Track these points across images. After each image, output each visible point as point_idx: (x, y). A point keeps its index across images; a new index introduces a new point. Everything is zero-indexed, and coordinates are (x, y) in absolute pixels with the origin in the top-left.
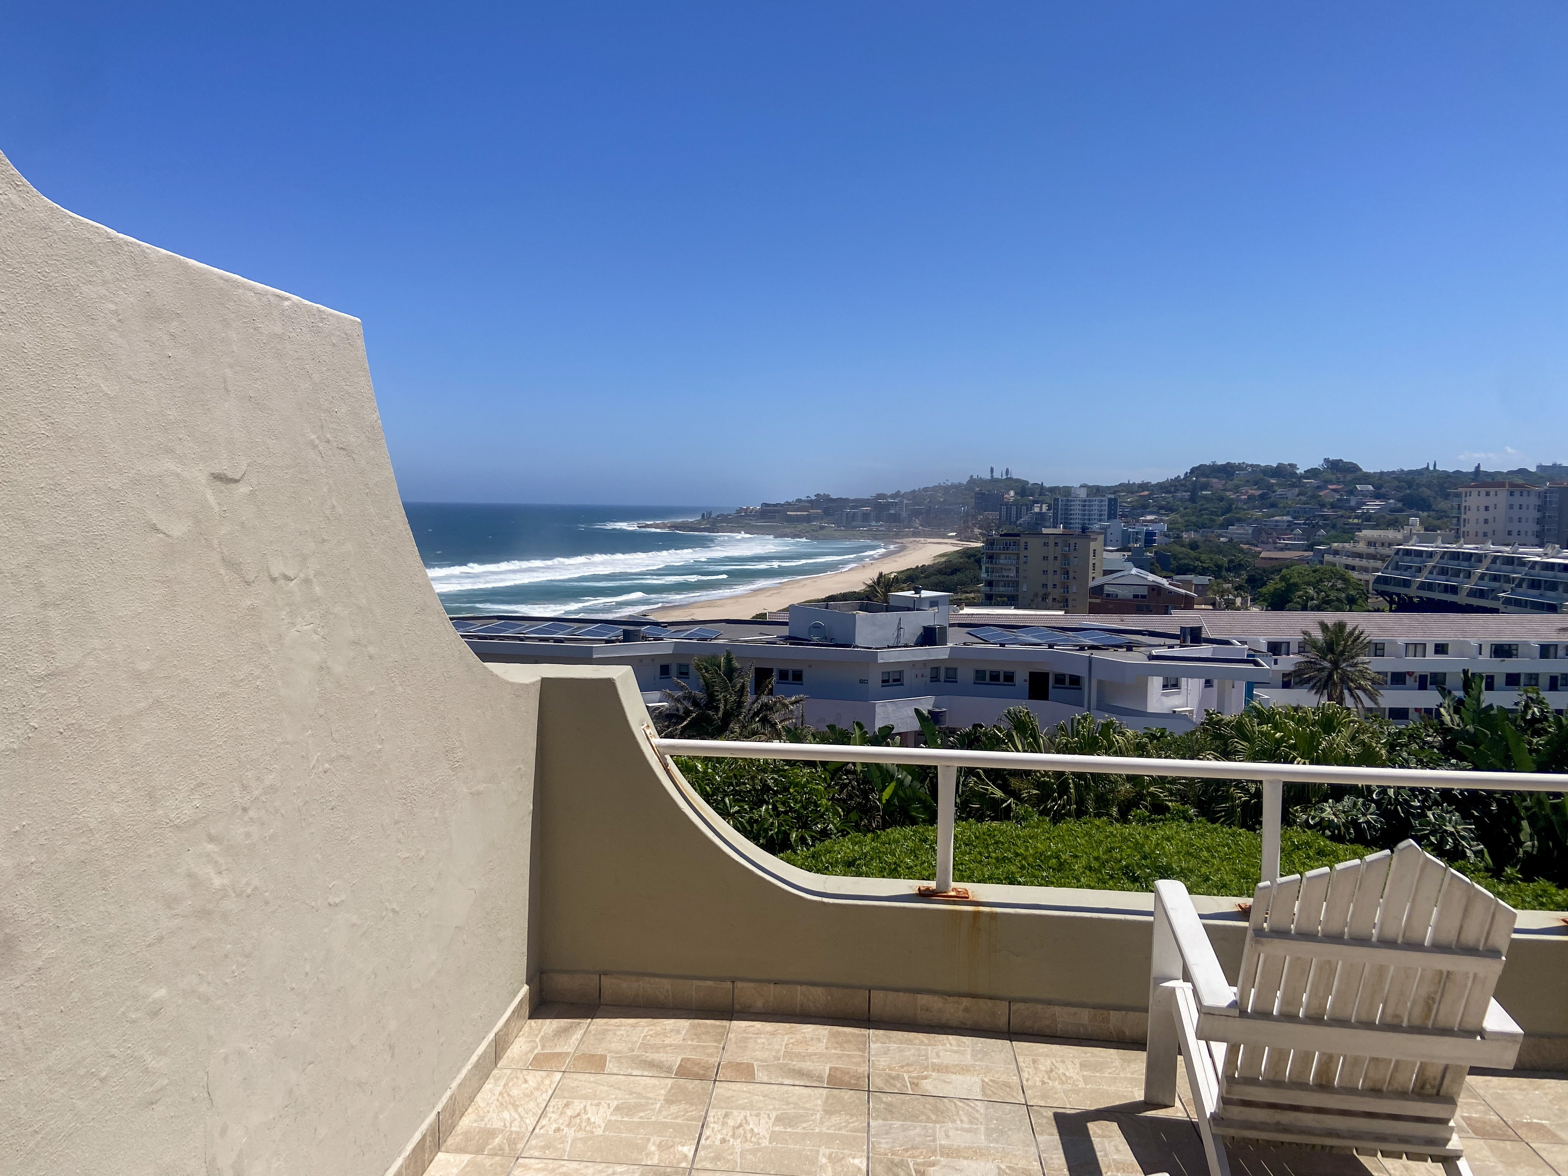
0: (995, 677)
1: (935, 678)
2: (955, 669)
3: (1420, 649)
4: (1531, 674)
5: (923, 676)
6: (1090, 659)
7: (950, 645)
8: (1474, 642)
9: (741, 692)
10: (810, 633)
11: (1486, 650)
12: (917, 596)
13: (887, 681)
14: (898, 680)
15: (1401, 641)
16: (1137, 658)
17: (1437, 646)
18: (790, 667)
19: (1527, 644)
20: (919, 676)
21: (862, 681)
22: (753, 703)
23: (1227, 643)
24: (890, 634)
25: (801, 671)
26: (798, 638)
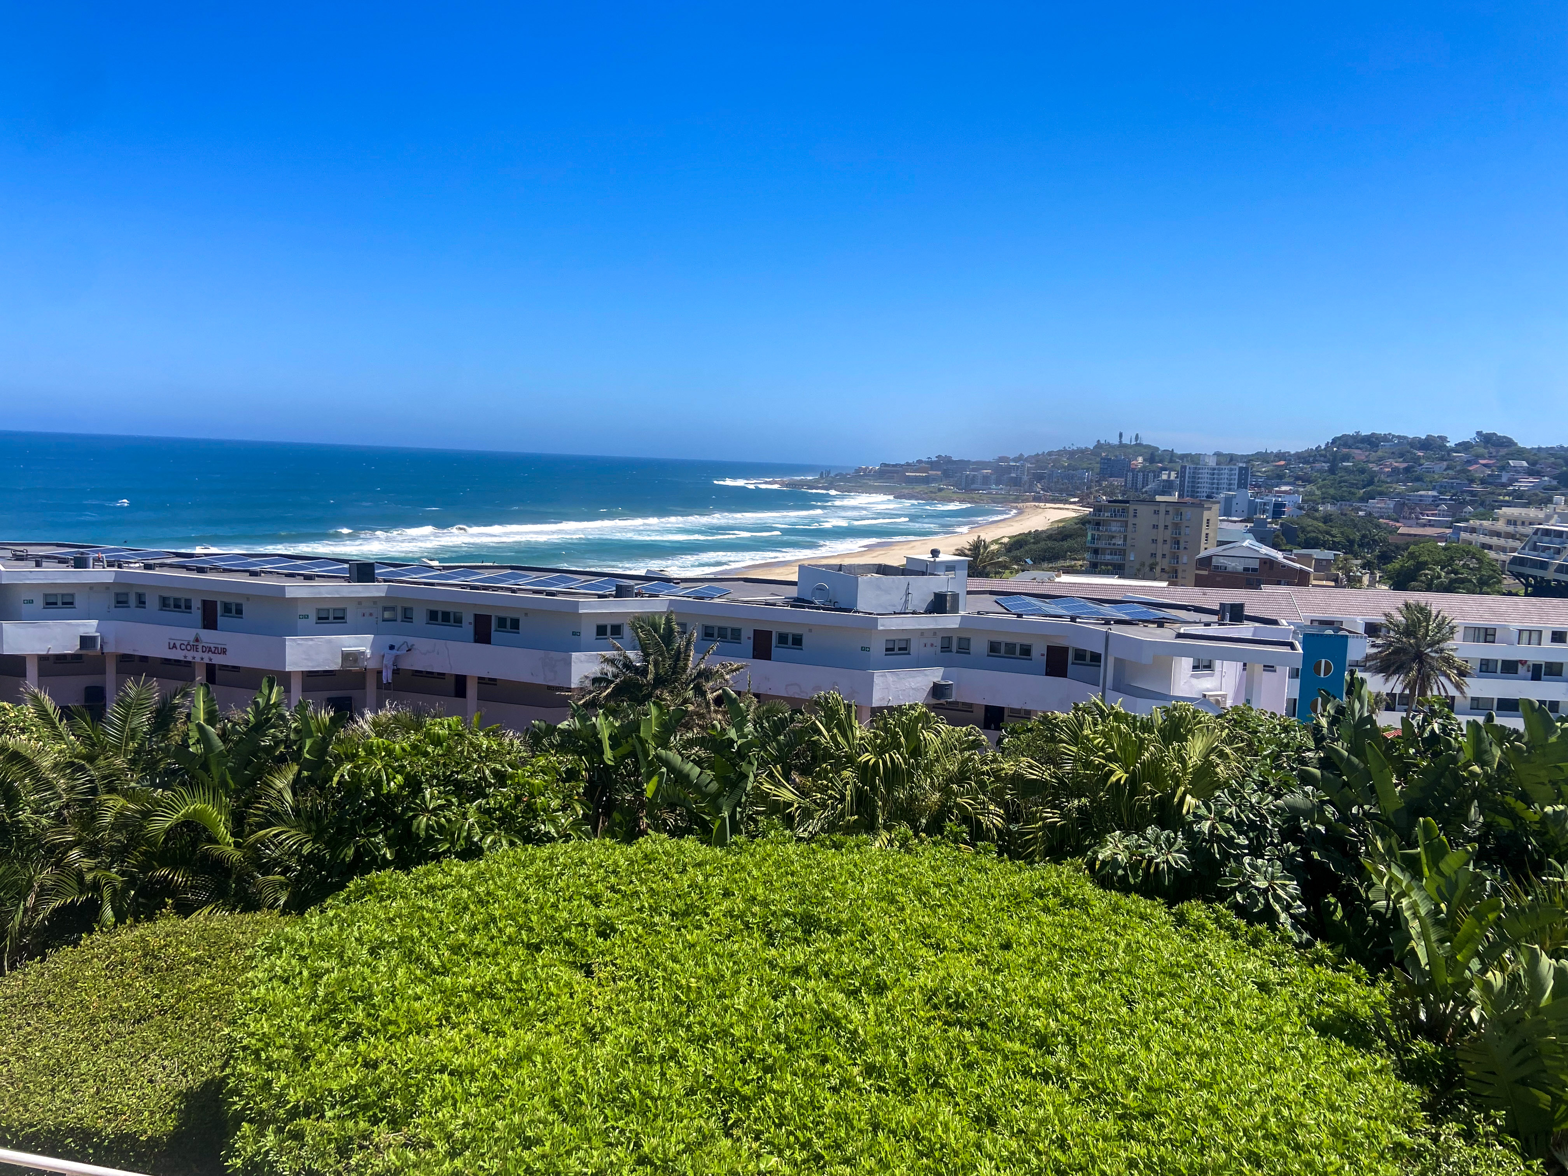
0: (1010, 647)
1: (946, 649)
2: (969, 640)
3: (1535, 636)
5: (932, 645)
6: (1107, 636)
9: (679, 657)
10: (813, 595)
12: (933, 559)
13: (893, 649)
14: (905, 649)
15: (1515, 625)
16: (1165, 635)
17: (1554, 633)
18: (790, 630)
20: (928, 645)
21: (863, 649)
23: (1274, 622)
24: (896, 600)
25: (801, 636)
26: (803, 601)
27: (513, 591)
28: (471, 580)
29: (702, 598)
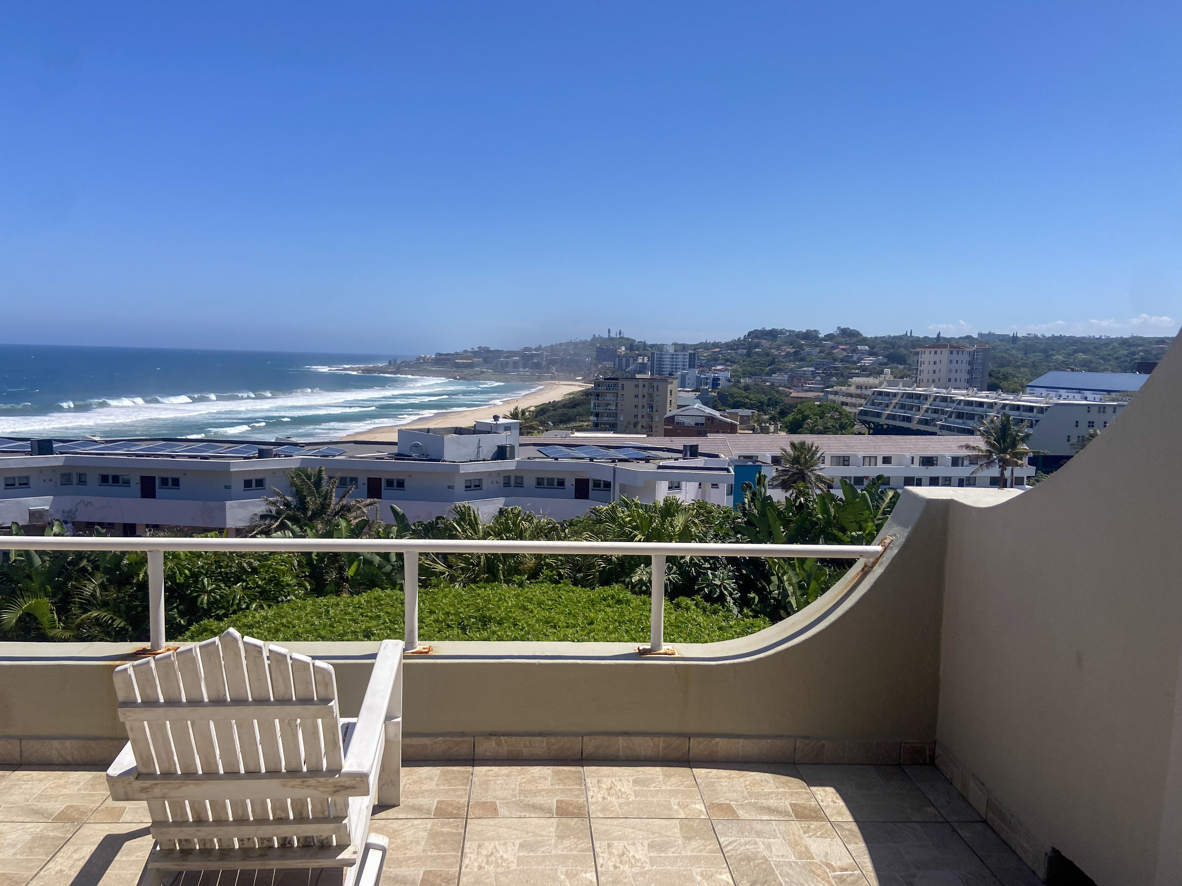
0: (550, 481)
1: (507, 484)
2: (522, 477)
3: (873, 460)
4: (946, 478)
5: (497, 482)
6: (614, 469)
7: (517, 459)
8: (908, 456)
9: (326, 496)
10: (411, 450)
11: (917, 461)
12: (495, 422)
13: (470, 487)
14: (479, 486)
15: (861, 454)
16: (651, 467)
17: (884, 458)
18: (395, 477)
19: (943, 457)
20: (495, 482)
21: (449, 487)
22: (336, 505)
23: (717, 456)
24: (471, 451)
25: (403, 480)
26: (402, 455)
27: (173, 457)
28: (134, 450)
29: (327, 456)
